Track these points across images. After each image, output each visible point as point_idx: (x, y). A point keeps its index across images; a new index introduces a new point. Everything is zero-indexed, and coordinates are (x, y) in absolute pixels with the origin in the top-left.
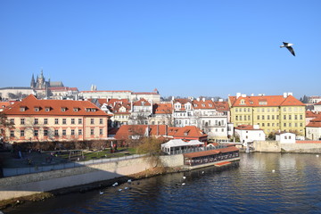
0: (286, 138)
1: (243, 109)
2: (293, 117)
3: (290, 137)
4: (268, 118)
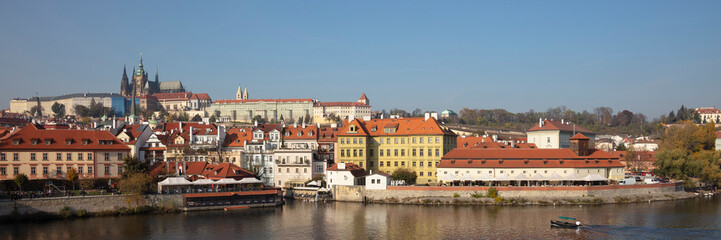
0: (373, 181)
1: (352, 139)
2: (426, 152)
3: (379, 181)
4: (396, 154)
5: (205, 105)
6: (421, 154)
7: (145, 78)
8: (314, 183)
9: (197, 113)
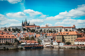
3: (62, 44)
4: (68, 39)
5: (39, 28)
6: (73, 39)
7: (27, 22)
8: (50, 44)
9: (37, 30)
